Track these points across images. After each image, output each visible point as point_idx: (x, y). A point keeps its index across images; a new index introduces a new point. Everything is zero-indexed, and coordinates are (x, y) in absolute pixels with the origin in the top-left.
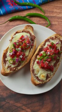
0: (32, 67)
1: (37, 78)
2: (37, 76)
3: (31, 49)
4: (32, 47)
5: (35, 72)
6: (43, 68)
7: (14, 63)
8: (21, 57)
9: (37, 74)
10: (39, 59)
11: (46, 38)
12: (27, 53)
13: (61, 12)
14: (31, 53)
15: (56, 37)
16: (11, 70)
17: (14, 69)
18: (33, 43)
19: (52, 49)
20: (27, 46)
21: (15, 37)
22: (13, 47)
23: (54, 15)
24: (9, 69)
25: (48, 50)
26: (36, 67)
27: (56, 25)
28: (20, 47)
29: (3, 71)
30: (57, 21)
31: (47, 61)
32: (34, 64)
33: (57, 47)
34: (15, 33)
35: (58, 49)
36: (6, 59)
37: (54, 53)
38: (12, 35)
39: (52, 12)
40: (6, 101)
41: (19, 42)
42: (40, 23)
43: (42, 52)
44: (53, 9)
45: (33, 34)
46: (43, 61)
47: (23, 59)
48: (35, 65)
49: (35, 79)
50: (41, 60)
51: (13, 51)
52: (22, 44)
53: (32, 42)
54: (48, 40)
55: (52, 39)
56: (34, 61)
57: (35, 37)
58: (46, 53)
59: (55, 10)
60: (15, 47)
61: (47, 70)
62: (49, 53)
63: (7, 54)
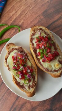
0: (44, 68)
1: (55, 71)
2: (53, 70)
3: (29, 58)
4: (27, 56)
5: (50, 69)
6: (50, 60)
7: (30, 81)
8: (29, 71)
9: (52, 69)
10: (41, 58)
11: (29, 39)
12: (29, 64)
13: (16, 10)
14: (32, 60)
15: (34, 31)
16: (32, 87)
17: (34, 84)
18: (25, 53)
19: (41, 42)
20: (24, 59)
21: (9, 63)
22: (16, 72)
23: (15, 17)
24: (30, 88)
25: (40, 46)
26: (46, 65)
27: (23, 23)
28: (20, 66)
29: (29, 95)
30: (21, 19)
31: (49, 53)
32: (42, 65)
33: (43, 37)
34: (5, 61)
35: (45, 36)
36: (21, 84)
37: (46, 43)
38: (6, 65)
39: (11, 17)
40: (54, 109)
41: (15, 63)
42: (12, 34)
43: (38, 51)
44: (9, 15)
45: (17, 47)
46: (46, 56)
47: (32, 71)
48: (44, 65)
49: (54, 73)
50: (43, 57)
51: (19, 74)
52: (19, 62)
53: (23, 52)
54: (32, 40)
55: (33, 35)
56: (40, 63)
57: (21, 47)
58: (41, 48)
59: (11, 14)
60: (17, 70)
61: (55, 59)
62: (43, 47)
63: (18, 80)
